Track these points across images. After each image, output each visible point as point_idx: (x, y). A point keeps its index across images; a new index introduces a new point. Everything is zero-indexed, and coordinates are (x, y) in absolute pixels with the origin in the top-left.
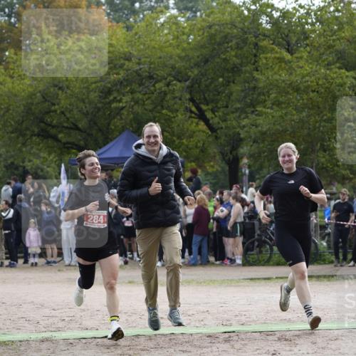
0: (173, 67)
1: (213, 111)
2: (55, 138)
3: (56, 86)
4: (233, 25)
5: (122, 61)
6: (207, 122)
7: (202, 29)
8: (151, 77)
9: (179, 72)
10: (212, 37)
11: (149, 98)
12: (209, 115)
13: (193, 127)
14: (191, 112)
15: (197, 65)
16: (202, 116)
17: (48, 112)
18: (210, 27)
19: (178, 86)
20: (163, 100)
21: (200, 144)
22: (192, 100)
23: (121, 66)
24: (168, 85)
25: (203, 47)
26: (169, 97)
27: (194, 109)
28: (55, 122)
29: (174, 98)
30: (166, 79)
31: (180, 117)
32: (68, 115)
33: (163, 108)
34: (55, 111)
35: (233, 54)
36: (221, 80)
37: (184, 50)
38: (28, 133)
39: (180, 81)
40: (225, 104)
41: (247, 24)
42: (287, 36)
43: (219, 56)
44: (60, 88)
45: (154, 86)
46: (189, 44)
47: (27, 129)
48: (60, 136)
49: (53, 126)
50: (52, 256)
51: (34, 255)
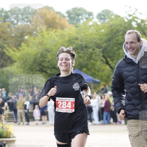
0: (96, 43)
1: (112, 60)
2: (46, 72)
3: (46, 50)
4: (121, 25)
5: (74, 41)
6: (109, 65)
7: (108, 27)
8: (86, 47)
9: (98, 45)
10: (112, 30)
11: (85, 56)
12: (110, 62)
13: (104, 68)
14: (103, 61)
15: (106, 42)
16: (107, 63)
17: (43, 61)
18: (111, 26)
19: (97, 50)
20: (91, 56)
21: (107, 75)
22: (104, 56)
23: (74, 43)
24: (94, 50)
25: (108, 34)
26: (94, 55)
27: (104, 60)
28: (46, 65)
29: (96, 55)
30: (92, 47)
31: (99, 63)
32: (51, 62)
33: (91, 59)
34: (46, 61)
35: (121, 37)
36: (116, 48)
37: (100, 36)
38: (35, 70)
39: (99, 48)
40: (117, 58)
41: (127, 25)
42: (143, 30)
43: (115, 38)
44: (48, 52)
45: (87, 50)
46: (102, 33)
47: (34, 68)
48: (48, 71)
49: (45, 67)
50: (45, 120)
51: (37, 120)
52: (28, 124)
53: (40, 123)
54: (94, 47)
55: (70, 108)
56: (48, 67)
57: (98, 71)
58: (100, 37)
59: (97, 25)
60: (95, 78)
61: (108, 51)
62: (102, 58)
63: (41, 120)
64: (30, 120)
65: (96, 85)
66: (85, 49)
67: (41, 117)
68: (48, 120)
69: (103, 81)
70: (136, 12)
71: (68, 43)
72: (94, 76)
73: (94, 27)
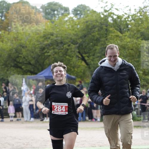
0: (71, 39)
1: (88, 57)
2: (21, 68)
4: (97, 21)
5: (49, 36)
6: (85, 61)
7: (84, 23)
8: (61, 43)
9: (74, 41)
10: (87, 26)
11: (61, 52)
12: (86, 58)
13: (80, 64)
14: (79, 57)
15: (81, 38)
16: (83, 59)
17: (18, 57)
18: (87, 22)
19: (73, 46)
20: (66, 52)
21: (82, 71)
22: (79, 52)
23: (49, 38)
24: (69, 46)
25: (84, 30)
26: (69, 51)
27: (80, 56)
28: (21, 61)
29: (71, 51)
30: (68, 43)
31: (74, 59)
32: (26, 58)
33: (66, 55)
34: (21, 57)
35: (97, 33)
36: (91, 44)
37: (76, 31)
38: (9, 65)
39: (74, 44)
40: (93, 54)
41: (102, 21)
42: (120, 26)
43: (90, 34)
44: (23, 47)
45: (63, 46)
46: (78, 29)
47: (9, 64)
48: (23, 67)
49: (20, 63)
50: (19, 117)
51: (12, 117)
52: (2, 121)
53: (15, 119)
54: (70, 43)
55: (64, 111)
56: (23, 63)
57: (74, 68)
58: (75, 33)
59: (73, 20)
60: (70, 74)
61: (84, 47)
62: (78, 54)
63: (15, 117)
64: (5, 117)
65: (72, 81)
66: (60, 45)
67: (15, 113)
68: (23, 116)
69: (78, 78)
70: (112, 7)
71: (43, 39)
72: (69, 72)
73: (70, 22)
